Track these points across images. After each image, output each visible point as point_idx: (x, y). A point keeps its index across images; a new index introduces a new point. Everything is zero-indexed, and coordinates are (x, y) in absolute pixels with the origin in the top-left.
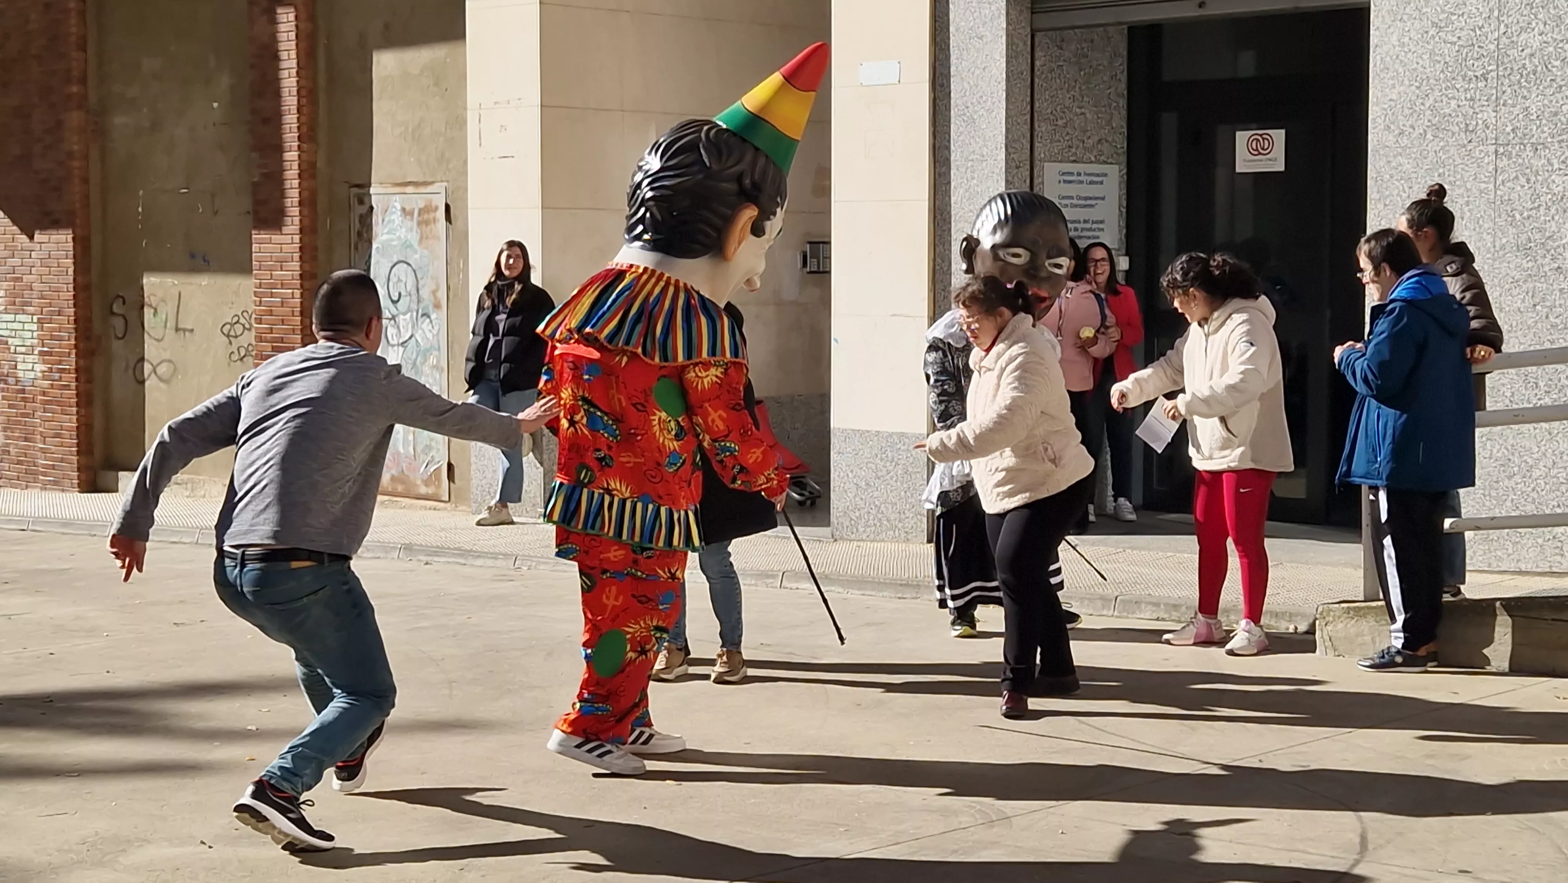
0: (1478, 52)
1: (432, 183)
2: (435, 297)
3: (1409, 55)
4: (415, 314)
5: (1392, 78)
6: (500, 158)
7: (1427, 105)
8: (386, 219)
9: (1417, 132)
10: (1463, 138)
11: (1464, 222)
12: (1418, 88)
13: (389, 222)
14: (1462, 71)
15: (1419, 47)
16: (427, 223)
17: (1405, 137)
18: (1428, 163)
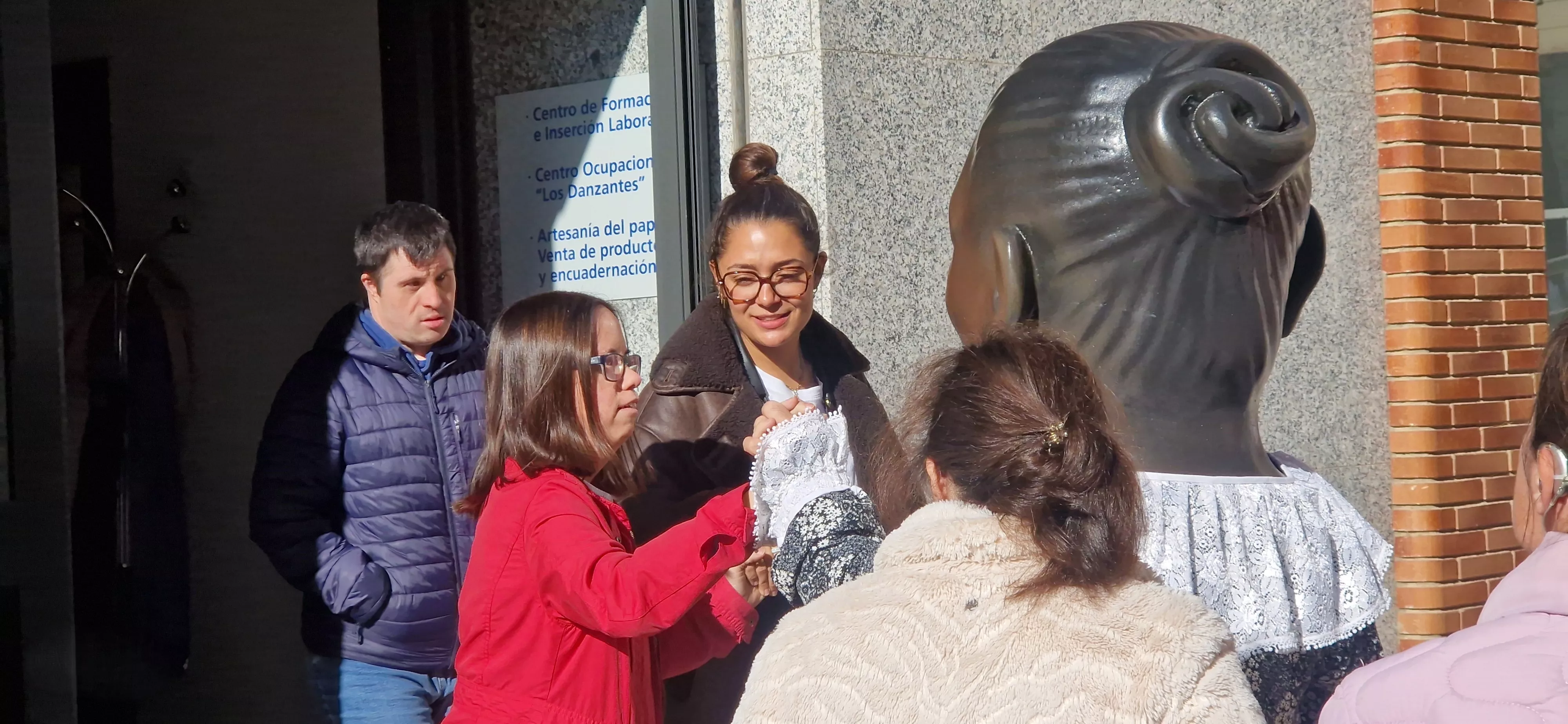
9: (906, 22)
17: (885, 31)
18: (929, 95)
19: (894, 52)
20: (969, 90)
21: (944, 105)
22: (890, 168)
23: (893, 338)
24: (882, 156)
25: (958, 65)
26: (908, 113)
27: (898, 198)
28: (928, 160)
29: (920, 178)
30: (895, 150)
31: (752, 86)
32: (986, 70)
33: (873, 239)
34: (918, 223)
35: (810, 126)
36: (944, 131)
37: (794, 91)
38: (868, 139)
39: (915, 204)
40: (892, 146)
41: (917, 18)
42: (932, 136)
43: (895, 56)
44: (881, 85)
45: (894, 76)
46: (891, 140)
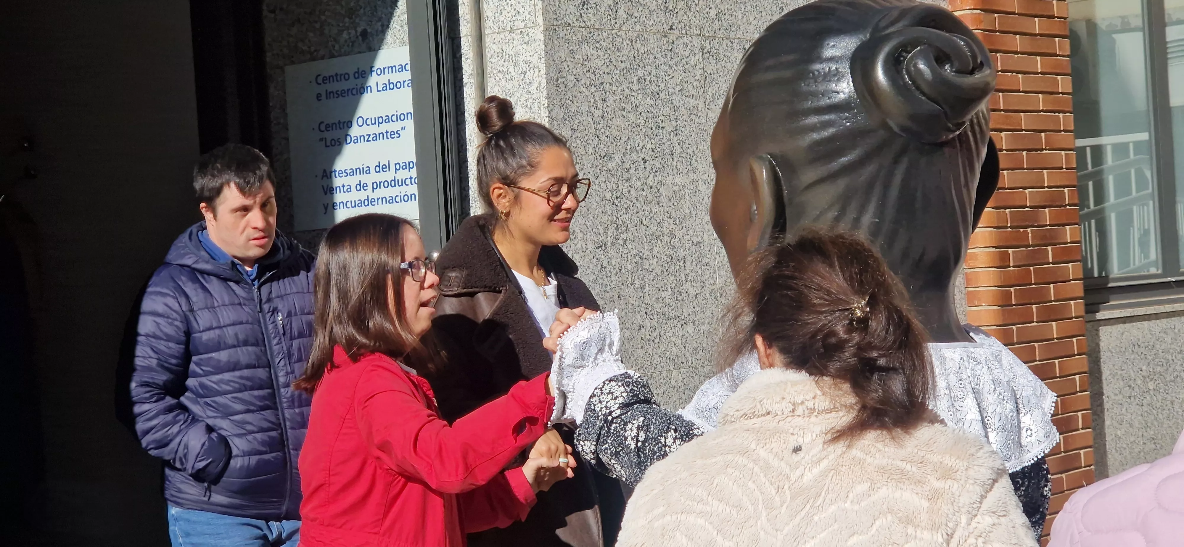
17: (590, 10)
18: (624, 59)
19: (597, 26)
20: (653, 54)
21: (635, 67)
22: (596, 116)
24: (589, 107)
25: (645, 36)
26: (609, 74)
27: (602, 139)
28: (624, 109)
29: (618, 123)
30: (600, 102)
31: (489, 55)
32: (665, 39)
33: (584, 171)
34: (617, 157)
35: (535, 85)
36: (635, 87)
37: (522, 58)
38: (579, 94)
39: (615, 144)
40: (597, 99)
42: (627, 90)
43: (598, 30)
44: (588, 52)
45: (598, 45)
46: (596, 94)
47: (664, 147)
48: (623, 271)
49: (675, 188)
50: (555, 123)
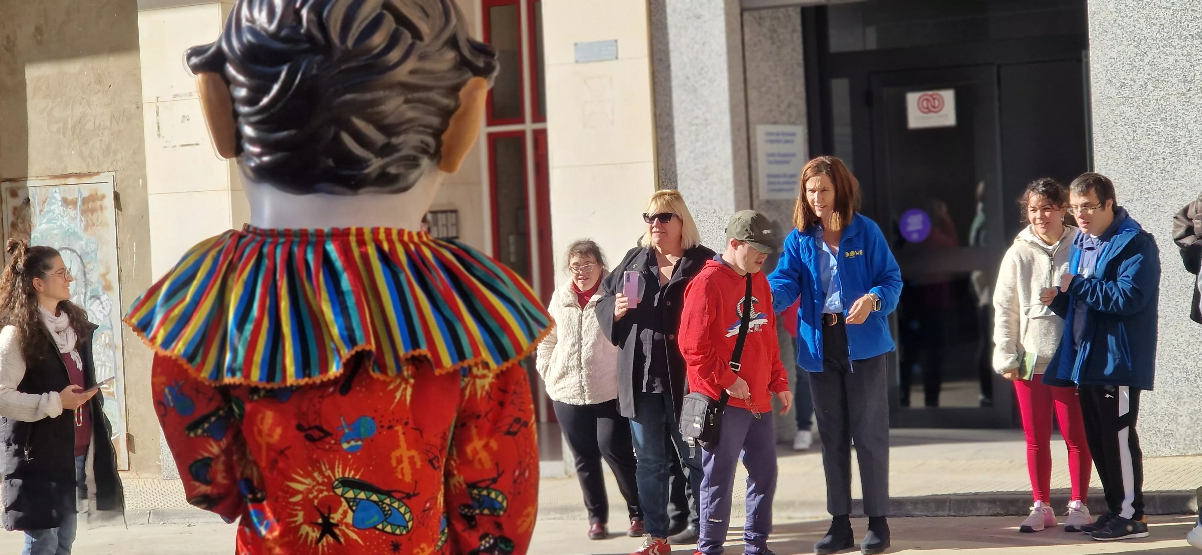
0: (1191, 16)
1: (98, 173)
2: (105, 280)
3: (1126, 20)
4: (82, 296)
5: (1111, 40)
6: (182, 146)
7: (1146, 61)
8: (45, 210)
9: (1139, 84)
10: (1183, 87)
11: (1188, 159)
12: (1136, 47)
13: (49, 212)
14: (1177, 31)
15: (1135, 12)
16: (93, 211)
17: (1126, 89)
23: (1129, 201)
28: (1149, 135)
29: (1145, 142)
32: (1184, 97)
34: (1143, 159)
36: (1159, 123)
41: (1144, 81)
43: (1132, 98)
45: (1131, 105)
47: (1179, 151)
48: (1145, 212)
49: (1187, 171)
50: (1099, 145)
